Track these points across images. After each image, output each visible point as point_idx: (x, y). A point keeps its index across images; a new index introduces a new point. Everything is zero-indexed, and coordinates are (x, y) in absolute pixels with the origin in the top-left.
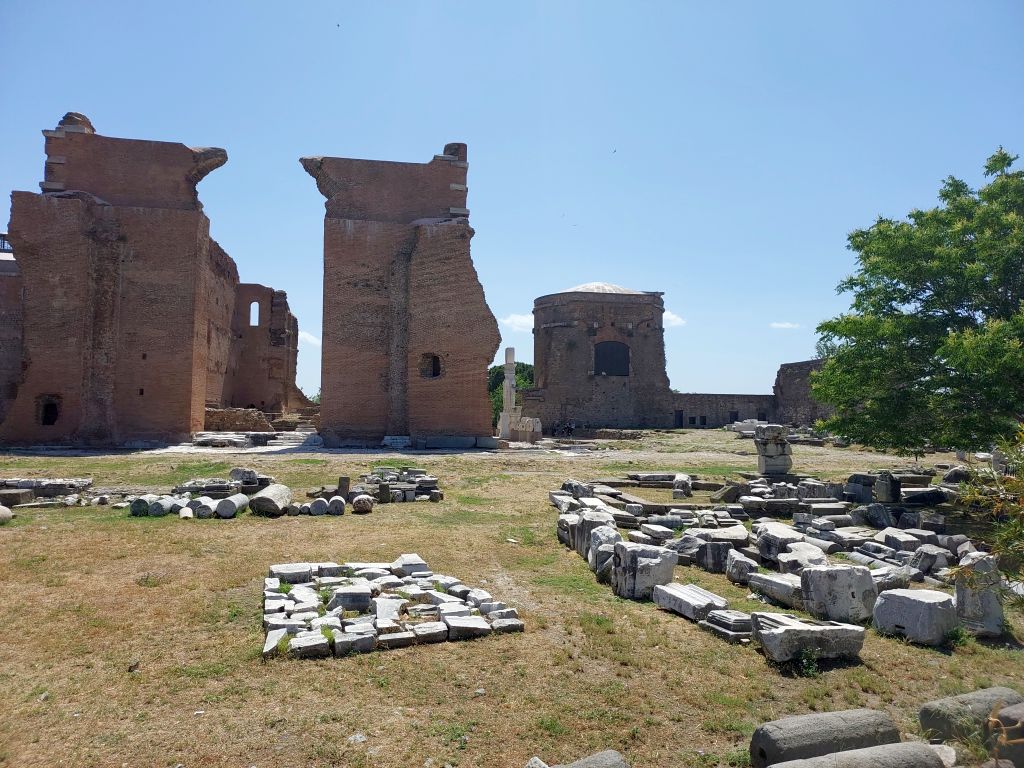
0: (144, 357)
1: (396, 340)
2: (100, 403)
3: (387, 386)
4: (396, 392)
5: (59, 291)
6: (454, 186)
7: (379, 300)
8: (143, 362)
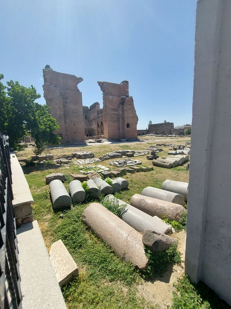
0: (74, 125)
1: (121, 121)
2: (67, 135)
3: (119, 129)
4: (121, 131)
5: (58, 110)
6: (127, 90)
7: (117, 113)
8: (75, 126)
